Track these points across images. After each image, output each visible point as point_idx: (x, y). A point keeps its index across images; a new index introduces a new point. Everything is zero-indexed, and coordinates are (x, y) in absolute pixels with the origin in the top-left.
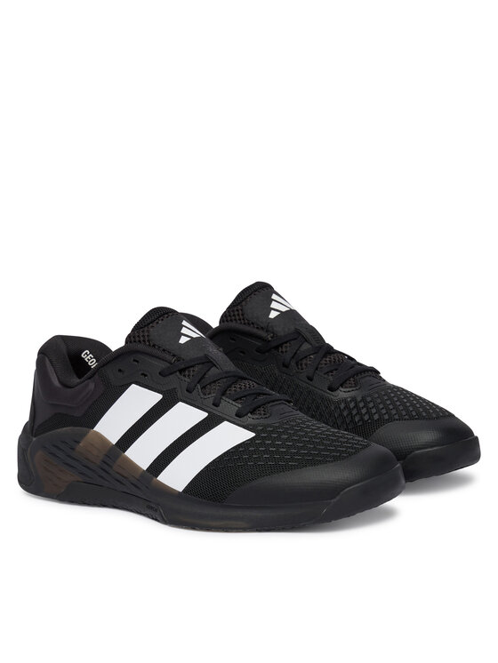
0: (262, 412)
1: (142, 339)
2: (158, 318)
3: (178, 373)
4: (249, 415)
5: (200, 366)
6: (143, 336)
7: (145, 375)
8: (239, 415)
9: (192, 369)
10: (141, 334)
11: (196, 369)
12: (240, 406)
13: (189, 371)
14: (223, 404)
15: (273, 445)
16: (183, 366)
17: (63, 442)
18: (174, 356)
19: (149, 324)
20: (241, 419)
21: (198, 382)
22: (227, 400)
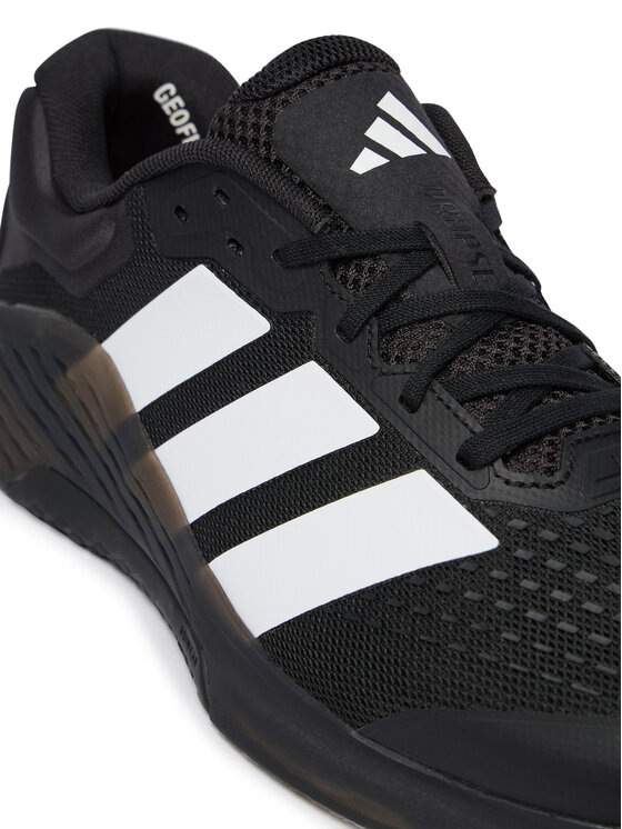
0: (544, 463)
1: (250, 133)
2: (307, 78)
3: (325, 268)
4: (499, 465)
5: (397, 258)
6: (256, 126)
7: (239, 246)
8: (467, 460)
9: (367, 263)
10: (252, 119)
11: (381, 266)
12: (478, 429)
13: (360, 269)
14: (429, 407)
15: (540, 600)
16: (343, 251)
17: (35, 352)
18: (327, 208)
19: (278, 92)
20: (470, 475)
21: (376, 314)
22: (445, 396)
